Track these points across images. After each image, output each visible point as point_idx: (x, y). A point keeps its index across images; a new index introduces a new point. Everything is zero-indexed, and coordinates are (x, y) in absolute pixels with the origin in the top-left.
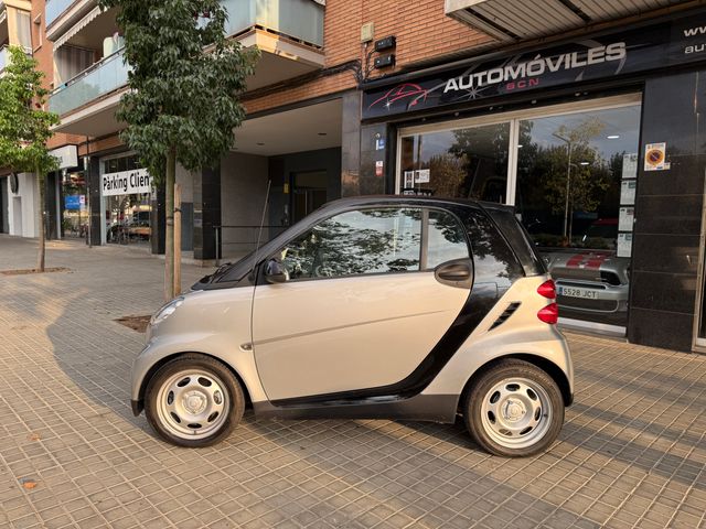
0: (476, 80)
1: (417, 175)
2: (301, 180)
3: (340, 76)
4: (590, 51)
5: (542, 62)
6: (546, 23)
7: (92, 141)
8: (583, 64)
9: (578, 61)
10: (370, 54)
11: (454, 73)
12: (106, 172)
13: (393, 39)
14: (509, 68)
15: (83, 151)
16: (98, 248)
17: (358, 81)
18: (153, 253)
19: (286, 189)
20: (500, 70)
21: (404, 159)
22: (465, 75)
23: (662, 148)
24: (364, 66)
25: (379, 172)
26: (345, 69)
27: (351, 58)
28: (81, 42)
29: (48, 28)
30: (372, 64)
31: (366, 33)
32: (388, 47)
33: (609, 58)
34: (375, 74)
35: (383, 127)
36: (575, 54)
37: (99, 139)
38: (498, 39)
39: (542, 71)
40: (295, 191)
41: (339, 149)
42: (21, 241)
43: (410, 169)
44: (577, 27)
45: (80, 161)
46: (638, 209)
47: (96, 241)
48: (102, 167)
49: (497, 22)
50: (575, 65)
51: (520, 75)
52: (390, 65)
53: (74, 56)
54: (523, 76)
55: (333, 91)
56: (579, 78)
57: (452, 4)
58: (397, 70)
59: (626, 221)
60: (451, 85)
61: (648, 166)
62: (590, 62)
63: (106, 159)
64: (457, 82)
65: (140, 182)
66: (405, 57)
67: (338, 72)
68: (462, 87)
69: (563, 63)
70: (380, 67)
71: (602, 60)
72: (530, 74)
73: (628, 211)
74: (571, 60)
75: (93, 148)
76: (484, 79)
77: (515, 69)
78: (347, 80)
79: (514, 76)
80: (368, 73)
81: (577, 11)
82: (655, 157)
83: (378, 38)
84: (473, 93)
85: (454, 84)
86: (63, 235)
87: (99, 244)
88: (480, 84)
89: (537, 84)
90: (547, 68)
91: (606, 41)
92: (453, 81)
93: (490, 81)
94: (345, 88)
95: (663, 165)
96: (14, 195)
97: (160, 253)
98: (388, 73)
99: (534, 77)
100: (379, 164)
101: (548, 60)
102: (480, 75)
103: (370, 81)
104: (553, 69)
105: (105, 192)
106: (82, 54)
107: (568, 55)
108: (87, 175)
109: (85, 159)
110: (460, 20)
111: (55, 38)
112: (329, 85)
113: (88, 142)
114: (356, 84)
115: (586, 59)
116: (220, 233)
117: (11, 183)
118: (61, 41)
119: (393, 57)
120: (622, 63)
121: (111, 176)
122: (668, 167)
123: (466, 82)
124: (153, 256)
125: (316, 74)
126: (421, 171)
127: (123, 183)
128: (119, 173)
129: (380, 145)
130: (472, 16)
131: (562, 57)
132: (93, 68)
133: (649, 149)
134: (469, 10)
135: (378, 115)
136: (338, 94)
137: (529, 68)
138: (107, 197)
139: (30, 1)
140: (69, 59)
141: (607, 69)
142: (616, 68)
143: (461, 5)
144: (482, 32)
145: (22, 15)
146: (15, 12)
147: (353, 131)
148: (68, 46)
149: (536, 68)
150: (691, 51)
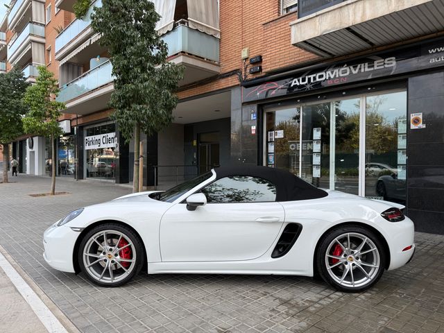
0: (309, 79)
1: (276, 134)
2: (203, 138)
3: (230, 78)
4: (375, 62)
5: (348, 69)
6: (349, 48)
7: (80, 118)
8: (372, 69)
9: (369, 67)
10: (247, 66)
11: (296, 76)
12: (88, 136)
13: (261, 57)
14: (329, 72)
15: (74, 123)
16: (82, 181)
17: (240, 81)
18: (116, 182)
19: (195, 143)
20: (323, 73)
21: (268, 125)
22: (303, 76)
23: (420, 116)
24: (243, 72)
25: (253, 132)
26: (233, 74)
27: (237, 68)
28: (75, 61)
29: (57, 53)
30: (248, 71)
31: (244, 54)
32: (258, 61)
33: (386, 66)
34: (250, 77)
35: (255, 107)
36: (366, 64)
37: (84, 116)
38: (322, 56)
39: (348, 73)
40: (200, 144)
41: (229, 119)
42: (33, 178)
43: (271, 130)
44: (368, 49)
45: (72, 129)
46: (408, 151)
47: (81, 177)
48: (85, 132)
49: (321, 47)
50: (367, 69)
51: (335, 76)
52: (259, 72)
53: (70, 69)
54: (337, 76)
55: (225, 87)
56: (370, 77)
57: (295, 39)
58: (263, 74)
59: (402, 158)
60: (295, 82)
61: (413, 127)
62: (376, 68)
63: (87, 128)
64: (299, 81)
65: (109, 141)
66: (267, 67)
67: (228, 76)
68: (301, 83)
69: (360, 69)
70: (253, 73)
71: (383, 67)
72: (341, 75)
73: (403, 152)
74: (365, 68)
75: (80, 122)
76: (315, 78)
77: (332, 73)
78: (234, 81)
79: (332, 77)
80: (246, 76)
81: (366, 40)
82: (416, 121)
83: (251, 56)
84: (308, 87)
85: (297, 81)
86: (59, 173)
87: (83, 179)
88: (312, 81)
89: (345, 81)
90: (351, 71)
91: (384, 55)
92: (296, 80)
93: (318, 80)
94: (233, 85)
95: (421, 125)
96: (31, 150)
97: (121, 182)
98: (258, 76)
99: (344, 77)
100: (254, 128)
101: (351, 67)
102: (312, 76)
103: (247, 81)
104: (354, 72)
105: (87, 147)
106: (78, 66)
107: (363, 65)
108: (76, 139)
109: (75, 128)
110: (300, 47)
111: (60, 59)
112: (224, 83)
113: (78, 118)
114: (239, 83)
115: (373, 66)
116: (157, 170)
117: (29, 143)
118: (64, 61)
119: (260, 67)
120: (394, 69)
121: (90, 138)
122: (424, 126)
123: (304, 80)
124: (116, 185)
125: (216, 77)
126: (278, 131)
127: (98, 141)
128: (93, 137)
129: (254, 117)
130: (307, 45)
131: (359, 66)
132: (84, 76)
133: (413, 116)
134: (305, 42)
135: (252, 100)
136: (229, 89)
137: (340, 72)
138: (88, 150)
139: (44, 38)
140: (68, 71)
141: (386, 72)
142: (391, 71)
143: (300, 40)
144: (313, 52)
145: (40, 46)
146: (36, 44)
147: (238, 109)
148: (67, 64)
149: (345, 72)
150: (433, 61)
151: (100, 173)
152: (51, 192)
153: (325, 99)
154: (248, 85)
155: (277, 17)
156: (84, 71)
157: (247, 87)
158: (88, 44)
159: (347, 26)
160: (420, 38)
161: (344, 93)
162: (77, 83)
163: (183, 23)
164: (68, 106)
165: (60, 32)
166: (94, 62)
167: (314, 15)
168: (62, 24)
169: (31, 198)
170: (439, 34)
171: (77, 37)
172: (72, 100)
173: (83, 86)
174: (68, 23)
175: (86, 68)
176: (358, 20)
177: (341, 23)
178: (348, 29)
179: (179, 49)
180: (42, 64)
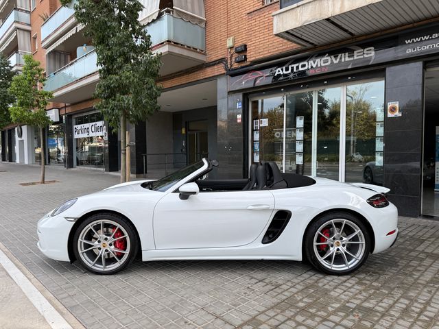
0: (292, 68)
1: (261, 122)
2: (192, 126)
3: (216, 67)
4: (355, 52)
5: (329, 58)
6: (330, 37)
7: (68, 106)
8: (352, 59)
9: (349, 57)
10: (232, 55)
11: (280, 65)
12: (76, 124)
13: (245, 46)
14: (311, 62)
15: (63, 112)
16: (72, 169)
17: (226, 70)
18: (106, 171)
19: (184, 131)
20: (306, 63)
21: (253, 113)
22: (287, 66)
23: (397, 105)
24: (229, 61)
25: (239, 121)
26: (218, 63)
27: (221, 57)
28: (62, 49)
29: (43, 41)
30: (234, 60)
31: (230, 43)
32: (243, 50)
33: (365, 56)
34: (236, 66)
35: (240, 96)
36: (347, 54)
37: (73, 105)
38: (304, 46)
39: (329, 62)
40: (189, 132)
41: (216, 107)
42: (23, 167)
43: (257, 119)
44: (348, 39)
45: (61, 118)
46: (386, 139)
47: (70, 165)
48: (74, 121)
49: (303, 37)
50: (347, 59)
51: (317, 65)
52: (244, 61)
53: (57, 57)
54: (319, 66)
55: (211, 76)
56: (350, 67)
58: (248, 63)
59: (380, 146)
60: (278, 71)
61: (390, 115)
62: (356, 58)
63: (76, 116)
65: (98, 129)
66: (252, 56)
67: (214, 65)
68: (285, 72)
69: (341, 58)
70: (238, 62)
71: (362, 57)
72: (323, 65)
73: (381, 140)
74: (345, 58)
75: (69, 110)
76: (297, 67)
77: (314, 62)
78: (220, 69)
79: (314, 66)
80: (231, 65)
81: (346, 31)
82: (393, 110)
83: (237, 45)
84: (291, 76)
85: (281, 70)
86: (49, 162)
87: (72, 167)
88: (295, 70)
89: (327, 71)
90: (332, 61)
91: (364, 45)
92: (280, 69)
93: (301, 69)
94: (218, 73)
95: (398, 114)
96: (20, 139)
97: (111, 170)
98: (243, 65)
99: (325, 66)
100: (239, 116)
101: (333, 57)
102: (295, 66)
103: (232, 70)
104: (335, 62)
105: (76, 136)
106: (65, 54)
107: (343, 54)
108: (66, 127)
109: (64, 116)
110: (282, 37)
111: (46, 47)
112: (210, 72)
113: (66, 107)
114: (225, 72)
115: (353, 56)
116: (146, 158)
117: (18, 132)
118: (51, 49)
119: (245, 56)
120: (373, 58)
121: (79, 127)
122: (400, 115)
123: (287, 69)
124: (106, 173)
125: (202, 66)
126: (263, 120)
127: (87, 130)
128: (82, 125)
129: (239, 106)
130: (289, 35)
131: (340, 55)
132: (71, 65)
133: (390, 105)
134: (287, 32)
135: (237, 89)
136: (215, 78)
137: (322, 62)
138: (77, 139)
139: (30, 25)
140: (55, 59)
141: (365, 62)
142: (370, 61)
143: (282, 30)
144: (295, 42)
145: (26, 33)
146: (21, 32)
147: (223, 98)
148: (54, 52)
149: (326, 61)
150: (410, 51)
151: (91, 162)
152: (40, 180)
153: (308, 87)
154: (234, 74)
155: (261, 6)
156: (71, 60)
157: (232, 75)
158: (74, 32)
159: (327, 17)
160: (398, 29)
161: (326, 82)
162: (64, 71)
163: (168, 12)
164: (55, 95)
165: (46, 20)
166: (80, 51)
167: (295, 5)
168: (47, 11)
169: (21, 186)
170: (415, 24)
171: (63, 24)
172: (59, 89)
173: (71, 75)
174: (53, 9)
175: (73, 56)
176: (337, 12)
177: (321, 14)
178: (328, 20)
179: (165, 38)
180: (29, 52)
